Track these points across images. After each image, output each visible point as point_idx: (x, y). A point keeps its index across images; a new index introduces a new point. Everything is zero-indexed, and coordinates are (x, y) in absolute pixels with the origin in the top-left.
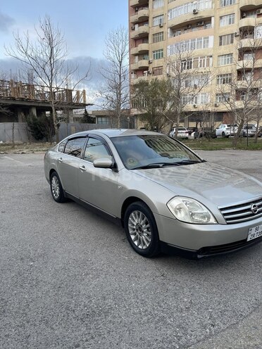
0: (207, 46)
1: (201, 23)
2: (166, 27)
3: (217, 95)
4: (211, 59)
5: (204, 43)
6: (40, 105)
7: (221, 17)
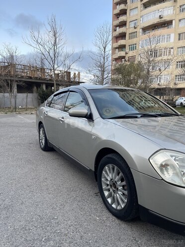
0: (169, 41)
1: (165, 25)
2: (139, 28)
3: (176, 76)
4: (172, 50)
5: (167, 39)
6: (48, 82)
7: (180, 20)
